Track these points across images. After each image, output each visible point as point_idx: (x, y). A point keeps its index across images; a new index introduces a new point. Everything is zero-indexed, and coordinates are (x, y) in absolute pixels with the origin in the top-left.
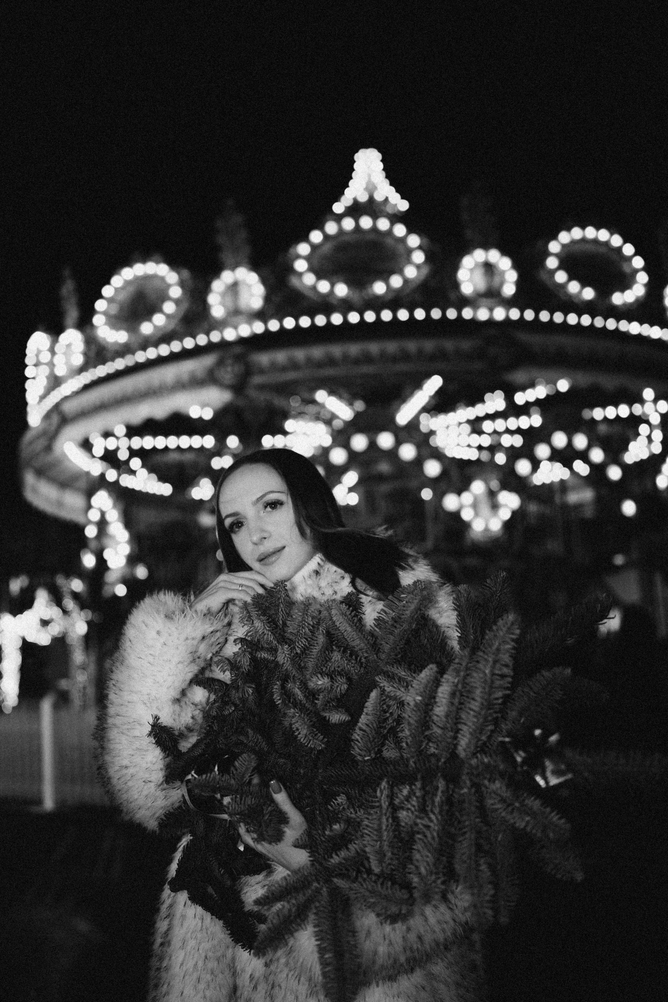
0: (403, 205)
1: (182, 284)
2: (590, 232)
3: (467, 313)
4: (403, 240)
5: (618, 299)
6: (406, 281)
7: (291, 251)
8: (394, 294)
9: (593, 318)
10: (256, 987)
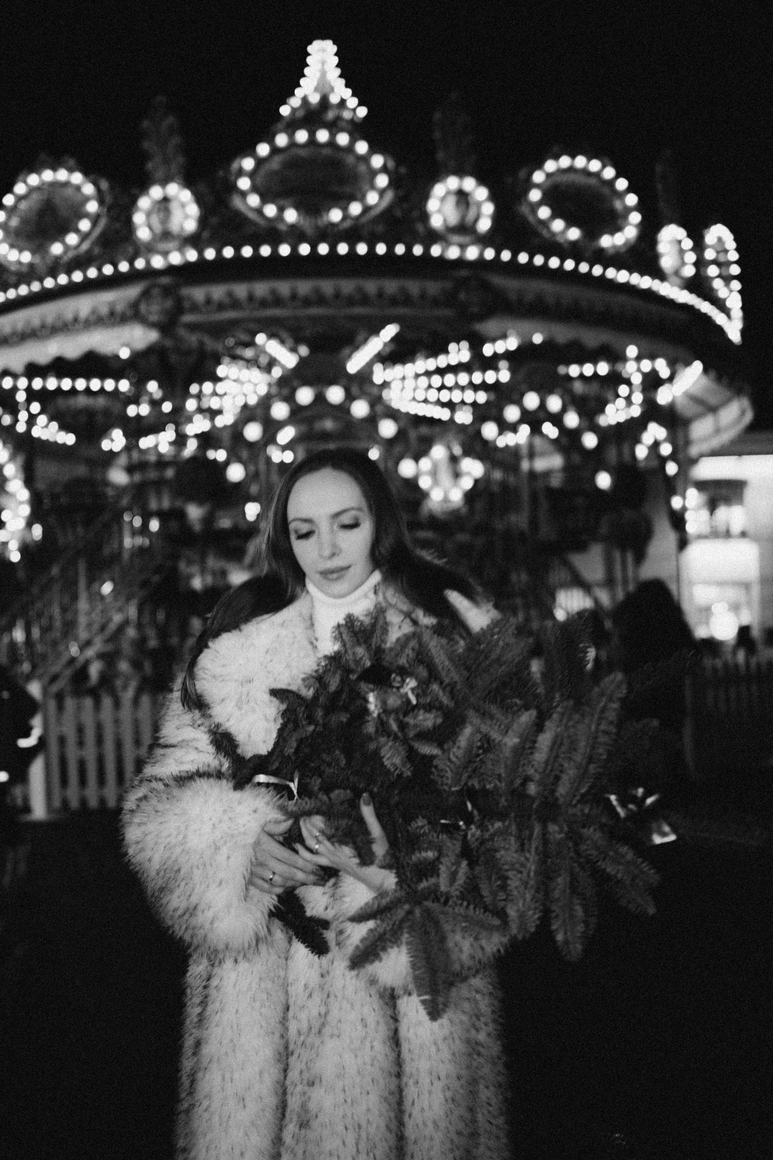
0: (362, 112)
1: (101, 198)
2: (580, 162)
3: (436, 251)
4: (365, 159)
5: (606, 241)
6: (367, 209)
7: (235, 165)
8: (352, 223)
9: (577, 262)
10: (310, 996)
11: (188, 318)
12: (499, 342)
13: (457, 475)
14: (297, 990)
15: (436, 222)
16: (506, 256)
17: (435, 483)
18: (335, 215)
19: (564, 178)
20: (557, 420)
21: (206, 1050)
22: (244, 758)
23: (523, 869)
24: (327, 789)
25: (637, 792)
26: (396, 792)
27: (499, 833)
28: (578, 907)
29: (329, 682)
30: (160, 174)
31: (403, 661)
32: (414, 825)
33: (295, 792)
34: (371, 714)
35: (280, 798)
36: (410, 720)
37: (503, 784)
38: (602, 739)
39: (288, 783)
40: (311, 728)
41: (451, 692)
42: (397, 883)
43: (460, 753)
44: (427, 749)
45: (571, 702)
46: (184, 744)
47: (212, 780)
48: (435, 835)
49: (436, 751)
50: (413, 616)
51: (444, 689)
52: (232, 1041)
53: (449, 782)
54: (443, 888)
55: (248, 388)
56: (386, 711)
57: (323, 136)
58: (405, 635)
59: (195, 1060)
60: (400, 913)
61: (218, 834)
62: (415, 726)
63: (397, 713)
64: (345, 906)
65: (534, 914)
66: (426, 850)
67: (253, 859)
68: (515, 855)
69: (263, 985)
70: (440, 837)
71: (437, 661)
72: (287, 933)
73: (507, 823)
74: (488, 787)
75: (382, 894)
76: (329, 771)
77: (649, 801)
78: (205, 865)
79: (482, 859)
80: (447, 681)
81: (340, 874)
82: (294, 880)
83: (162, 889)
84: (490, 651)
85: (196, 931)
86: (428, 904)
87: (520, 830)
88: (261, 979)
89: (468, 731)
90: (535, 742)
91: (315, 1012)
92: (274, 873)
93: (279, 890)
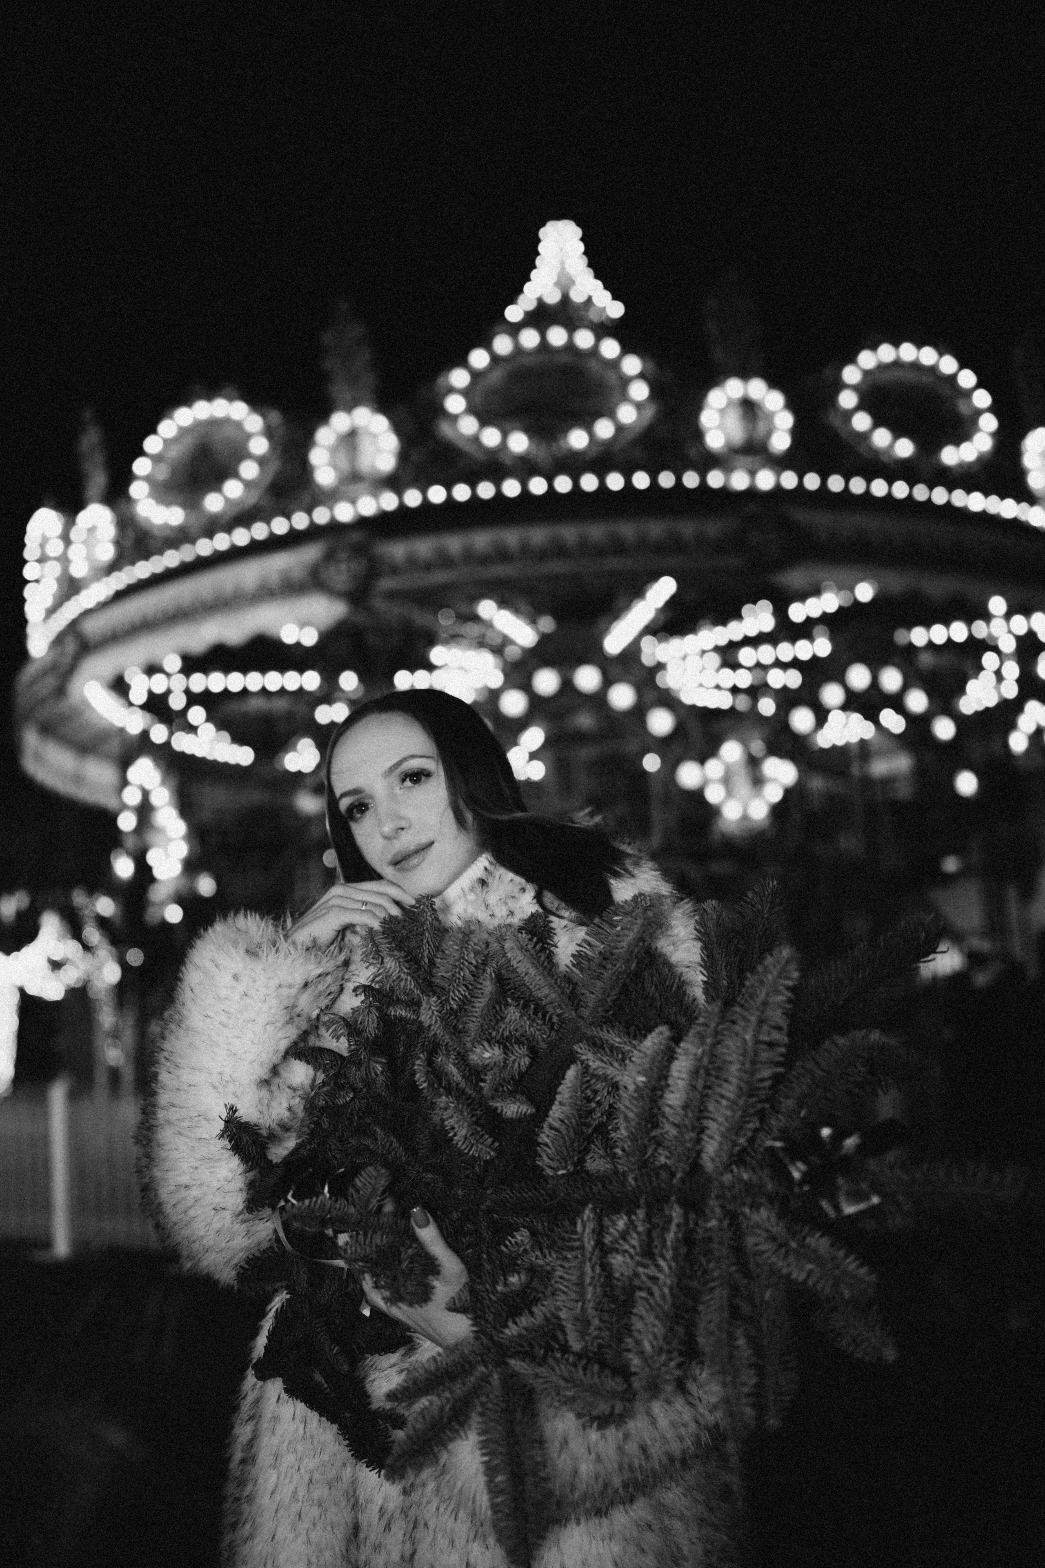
0: (616, 310)
1: (269, 432)
2: (908, 352)
3: (715, 479)
4: (615, 364)
5: (950, 456)
6: (620, 429)
7: (441, 381)
8: (601, 448)
9: (911, 486)
10: (389, 1526)
11: (386, 583)
12: (811, 601)
13: (758, 781)
15: (715, 441)
16: (812, 481)
17: (729, 794)
18: (578, 439)
19: (887, 376)
20: (896, 702)
30: (344, 395)
32: (510, 1242)
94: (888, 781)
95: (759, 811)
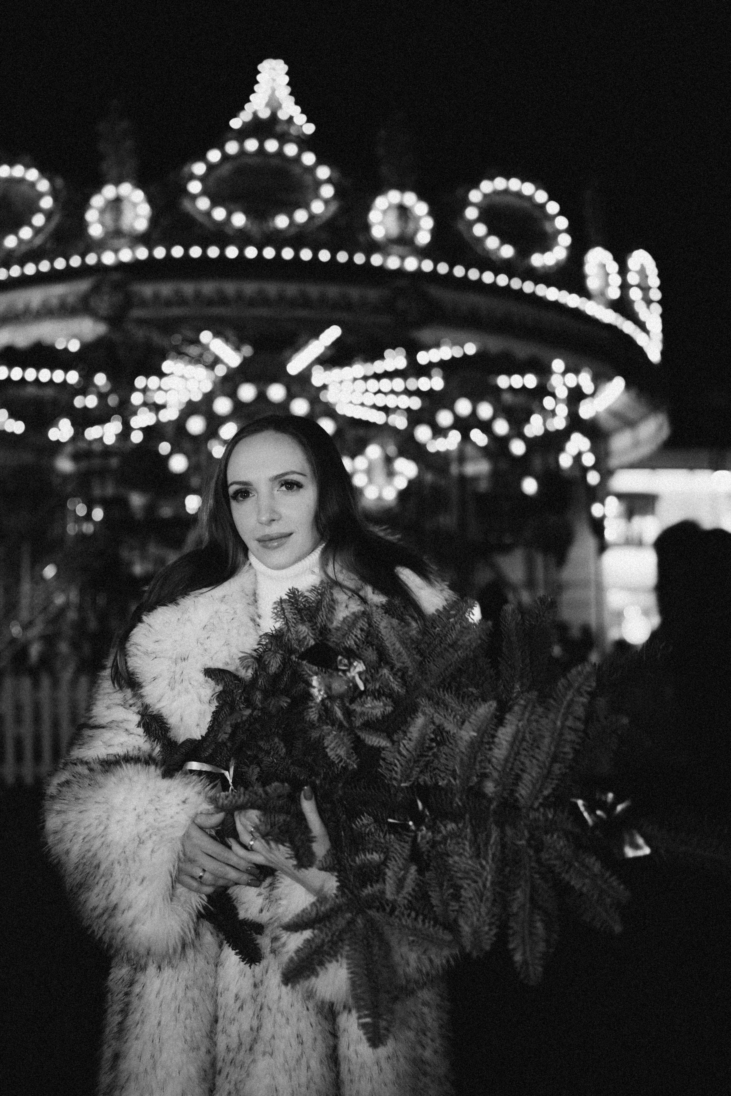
0: (310, 129)
1: (54, 193)
2: (515, 184)
3: (376, 260)
4: (311, 170)
5: (537, 260)
6: (312, 217)
7: (186, 169)
8: (297, 230)
9: (510, 278)
10: (241, 1008)
11: (136, 313)
12: (433, 351)
13: (391, 474)
14: (227, 1000)
15: (378, 232)
16: (443, 268)
17: (370, 481)
18: (282, 222)
19: (497, 199)
20: (486, 427)
21: (124, 1066)
22: (176, 743)
23: (478, 879)
24: (265, 780)
25: (607, 797)
26: (340, 785)
27: (452, 835)
28: (539, 924)
29: (269, 662)
30: (114, 173)
31: (350, 643)
32: (359, 823)
33: (230, 781)
34: (314, 700)
35: (213, 788)
36: (356, 707)
37: (458, 782)
38: (570, 736)
39: (223, 771)
40: (247, 712)
41: (402, 677)
42: (338, 887)
43: (411, 745)
44: (374, 740)
45: (534, 695)
46: (113, 725)
47: (139, 766)
48: (381, 835)
49: (384, 743)
50: (361, 593)
51: (395, 674)
52: (153, 1056)
53: (399, 777)
54: (389, 896)
55: (192, 385)
56: (330, 697)
57: (272, 146)
58: (354, 614)
59: (112, 1076)
60: (341, 922)
61: (143, 826)
62: (363, 714)
63: (342, 700)
64: (280, 910)
65: (490, 930)
66: (371, 851)
67: (181, 855)
68: (470, 862)
69: (189, 994)
70: (388, 836)
71: (387, 644)
72: (218, 936)
73: (460, 825)
74: (440, 784)
75: (322, 898)
76: (267, 760)
77: (619, 808)
78: (127, 860)
79: (433, 864)
80: (398, 665)
81: (277, 873)
82: (226, 879)
83: (80, 885)
84: (445, 636)
85: (115, 933)
86: (371, 913)
87: (475, 835)
88: (187, 987)
89: (420, 721)
90: (493, 736)
91: (246, 1027)
92: (204, 871)
93: (209, 890)
94: (475, 479)
95: (390, 495)
